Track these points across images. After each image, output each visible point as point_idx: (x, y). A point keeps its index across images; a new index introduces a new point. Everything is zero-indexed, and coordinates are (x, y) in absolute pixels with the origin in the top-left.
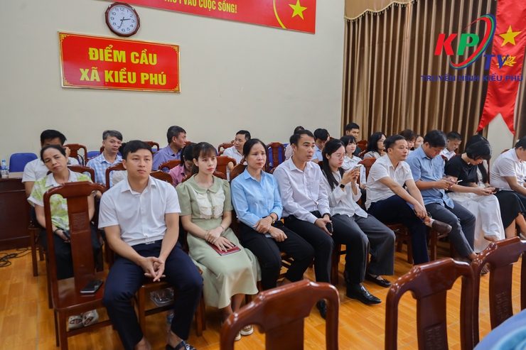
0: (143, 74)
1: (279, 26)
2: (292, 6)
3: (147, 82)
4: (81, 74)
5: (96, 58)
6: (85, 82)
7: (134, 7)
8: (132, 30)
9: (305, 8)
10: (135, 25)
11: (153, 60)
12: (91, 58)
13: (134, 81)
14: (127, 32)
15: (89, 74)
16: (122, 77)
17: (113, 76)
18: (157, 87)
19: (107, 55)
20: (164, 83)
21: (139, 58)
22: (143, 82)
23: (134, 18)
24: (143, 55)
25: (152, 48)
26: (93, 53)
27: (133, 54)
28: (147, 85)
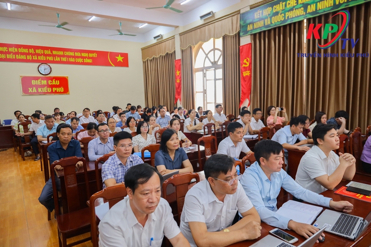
0: (54, 88)
1: (111, 66)
2: (117, 57)
3: (56, 91)
4: (29, 90)
5: (35, 84)
6: (31, 93)
7: (49, 64)
8: (48, 72)
9: (123, 58)
10: (50, 71)
11: (58, 83)
12: (33, 84)
13: (50, 91)
14: (47, 73)
15: (32, 90)
16: (45, 90)
17: (42, 90)
18: (60, 93)
19: (39, 82)
20: (63, 91)
21: (52, 82)
22: (54, 91)
23: (49, 68)
24: (54, 81)
25: (56, 78)
26: (34, 82)
27: (49, 81)
28: (56, 92)
